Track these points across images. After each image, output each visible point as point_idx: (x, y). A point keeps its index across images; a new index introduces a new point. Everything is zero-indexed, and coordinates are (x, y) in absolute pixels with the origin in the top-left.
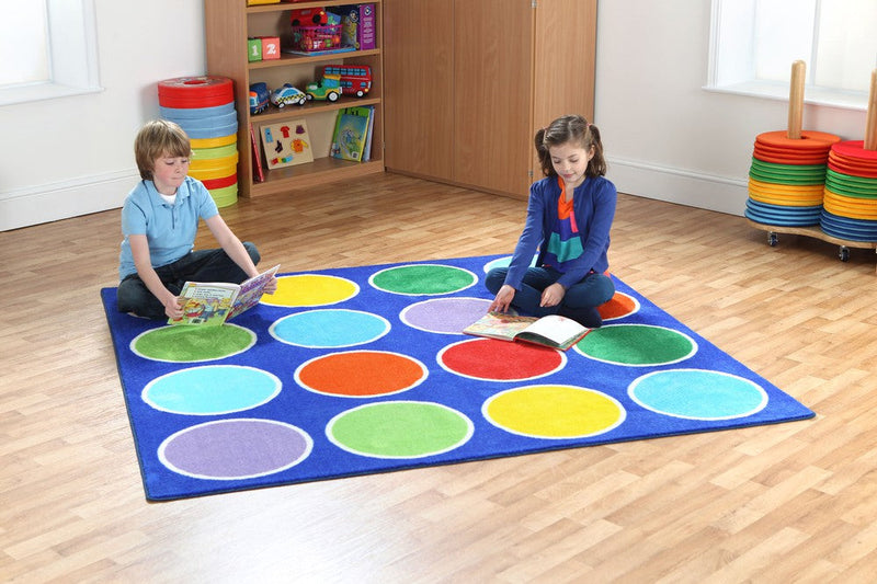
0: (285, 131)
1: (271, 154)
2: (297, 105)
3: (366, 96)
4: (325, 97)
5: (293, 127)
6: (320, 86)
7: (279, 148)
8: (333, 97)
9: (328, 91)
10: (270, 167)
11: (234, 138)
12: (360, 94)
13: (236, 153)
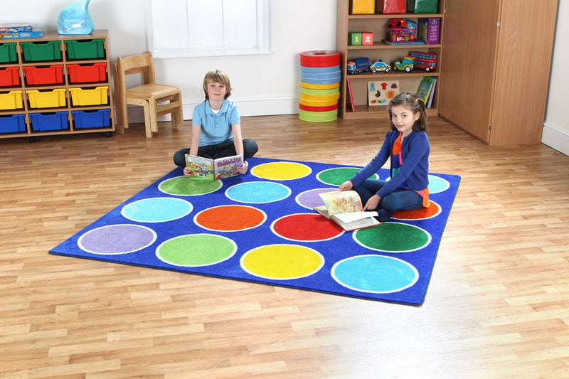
0: (384, 86)
1: (372, 97)
2: (385, 72)
3: (431, 71)
4: (403, 69)
5: (389, 84)
6: (401, 63)
7: (378, 94)
8: (408, 69)
9: (405, 66)
10: (370, 104)
11: (338, 85)
12: (428, 69)
13: (338, 93)
